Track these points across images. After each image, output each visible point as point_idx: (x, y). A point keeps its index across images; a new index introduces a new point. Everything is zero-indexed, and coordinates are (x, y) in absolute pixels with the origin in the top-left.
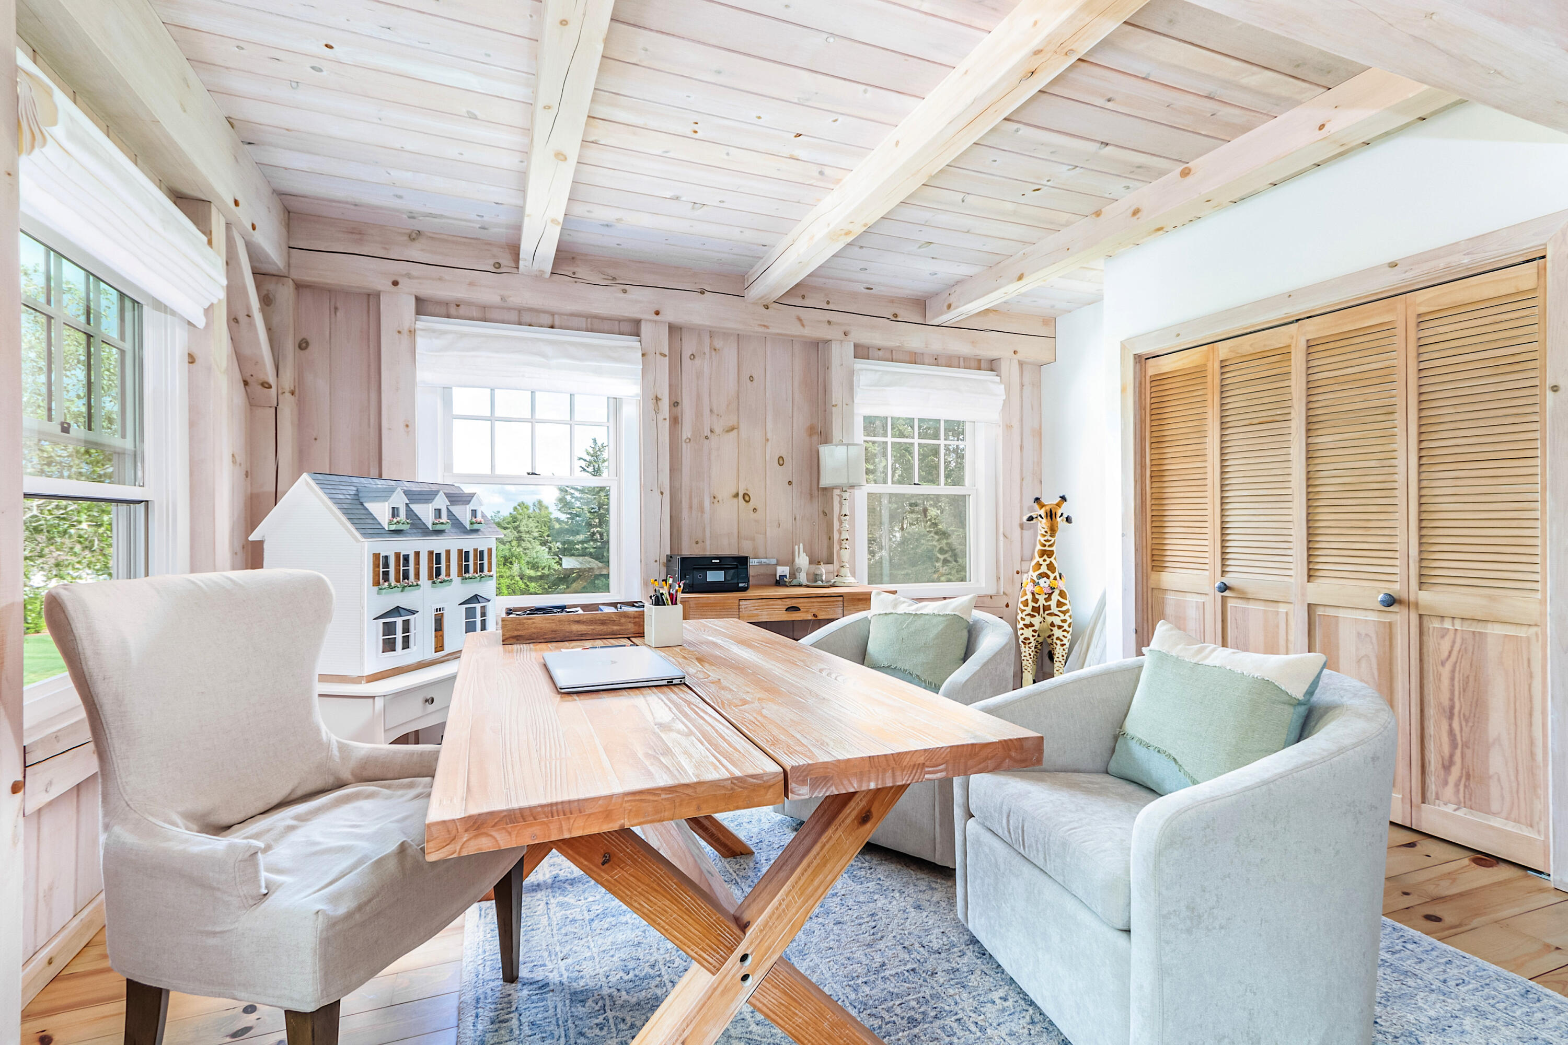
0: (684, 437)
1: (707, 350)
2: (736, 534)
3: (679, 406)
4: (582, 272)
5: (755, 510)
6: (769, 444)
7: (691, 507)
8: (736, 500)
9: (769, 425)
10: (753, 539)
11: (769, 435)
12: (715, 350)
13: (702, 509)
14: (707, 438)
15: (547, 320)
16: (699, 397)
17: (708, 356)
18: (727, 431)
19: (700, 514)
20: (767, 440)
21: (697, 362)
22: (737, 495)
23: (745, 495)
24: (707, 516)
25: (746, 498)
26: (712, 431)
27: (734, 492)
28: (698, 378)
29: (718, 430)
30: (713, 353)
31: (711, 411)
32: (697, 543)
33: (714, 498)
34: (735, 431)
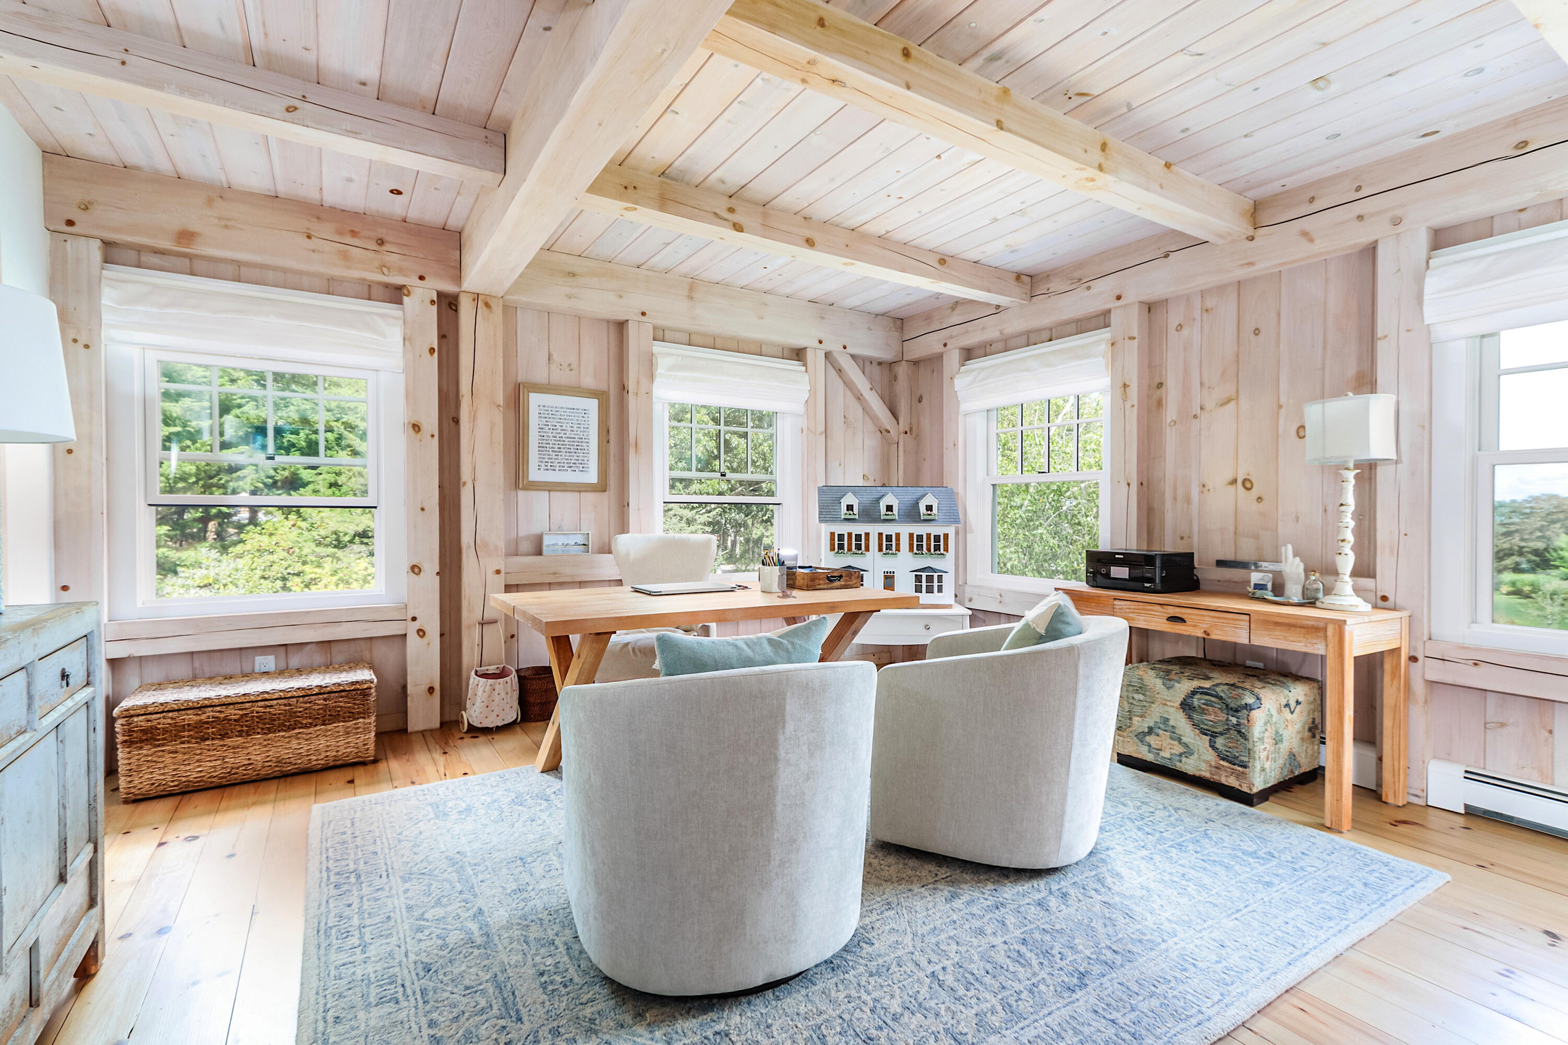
0: (1169, 420)
1: (1197, 313)
2: (1232, 529)
3: (1164, 388)
4: (1055, 285)
5: (1259, 499)
6: (1283, 411)
7: (1175, 499)
8: (1232, 488)
9: (1284, 386)
10: (1256, 537)
11: (1283, 400)
12: (1207, 310)
13: (1188, 500)
14: (1195, 417)
15: (1046, 335)
16: (1187, 371)
17: (1198, 322)
18: (1223, 405)
19: (1185, 505)
20: (1280, 407)
21: (1185, 332)
22: (1234, 481)
23: (1245, 481)
24: (1194, 508)
25: (1247, 484)
26: (1202, 408)
27: (1230, 477)
28: (1185, 350)
29: (1208, 406)
30: (1205, 314)
31: (1202, 384)
32: (1182, 538)
33: (1204, 486)
34: (1233, 403)
